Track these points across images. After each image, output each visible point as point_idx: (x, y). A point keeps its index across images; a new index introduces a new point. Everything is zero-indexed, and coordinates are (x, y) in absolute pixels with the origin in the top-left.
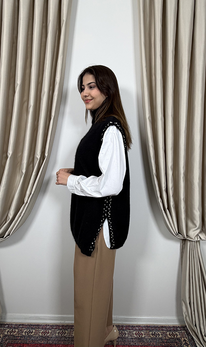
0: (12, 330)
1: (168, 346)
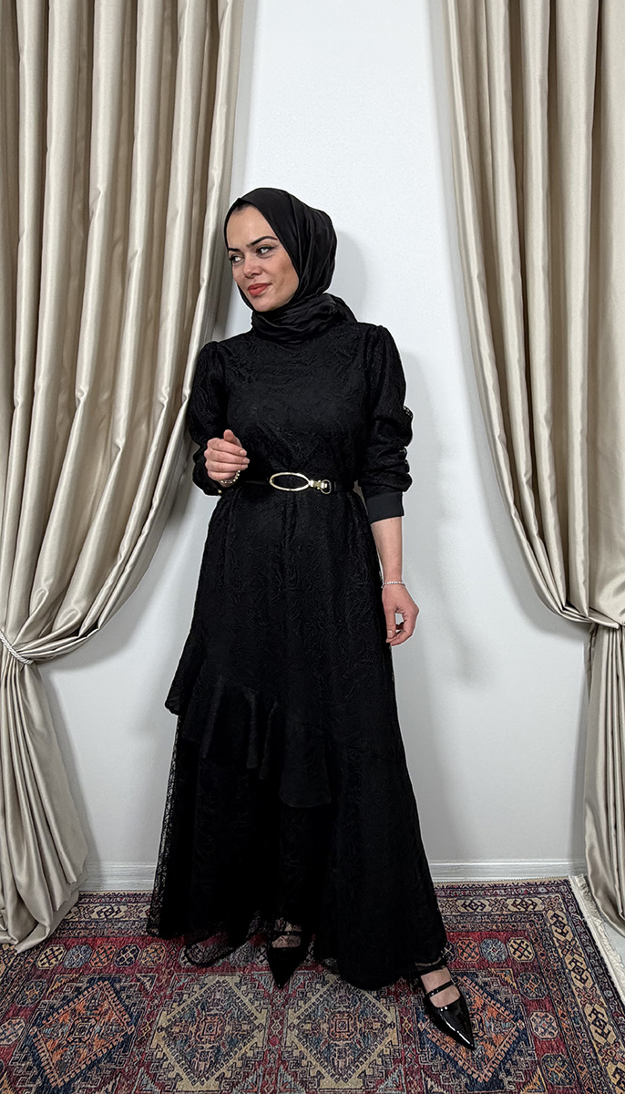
1: (507, 930)
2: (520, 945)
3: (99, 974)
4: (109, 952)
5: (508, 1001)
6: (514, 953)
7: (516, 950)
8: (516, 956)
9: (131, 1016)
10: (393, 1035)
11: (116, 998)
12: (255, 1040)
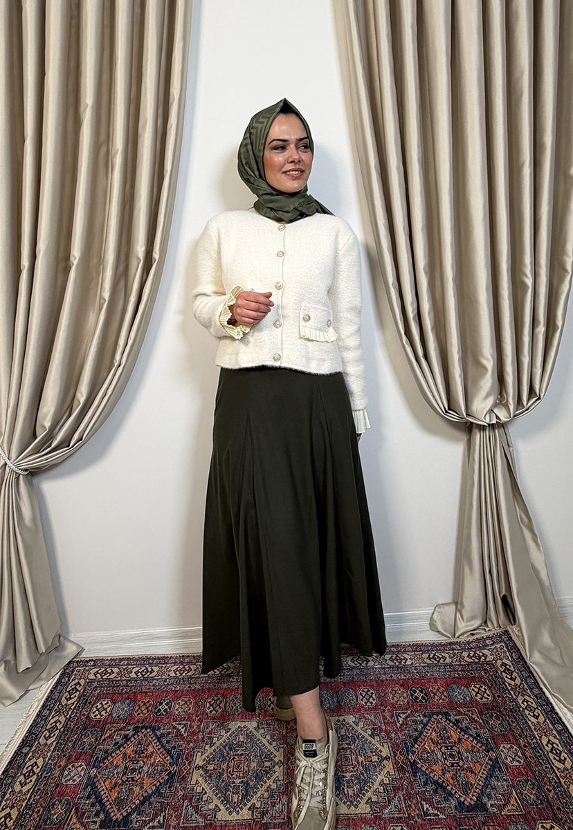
1: (466, 677)
2: (479, 689)
3: (142, 723)
4: (148, 705)
5: (479, 736)
6: (476, 696)
7: (477, 693)
8: (477, 698)
9: (172, 757)
10: (389, 766)
11: (158, 743)
12: (277, 774)
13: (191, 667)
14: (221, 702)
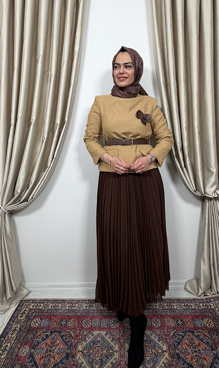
0: (38, 305)
2: (208, 321)
3: (54, 330)
4: (57, 321)
5: (208, 343)
7: (207, 323)
8: (207, 325)
9: (68, 346)
10: (167, 355)
11: (61, 339)
12: (115, 356)
13: (76, 305)
14: (90, 322)
